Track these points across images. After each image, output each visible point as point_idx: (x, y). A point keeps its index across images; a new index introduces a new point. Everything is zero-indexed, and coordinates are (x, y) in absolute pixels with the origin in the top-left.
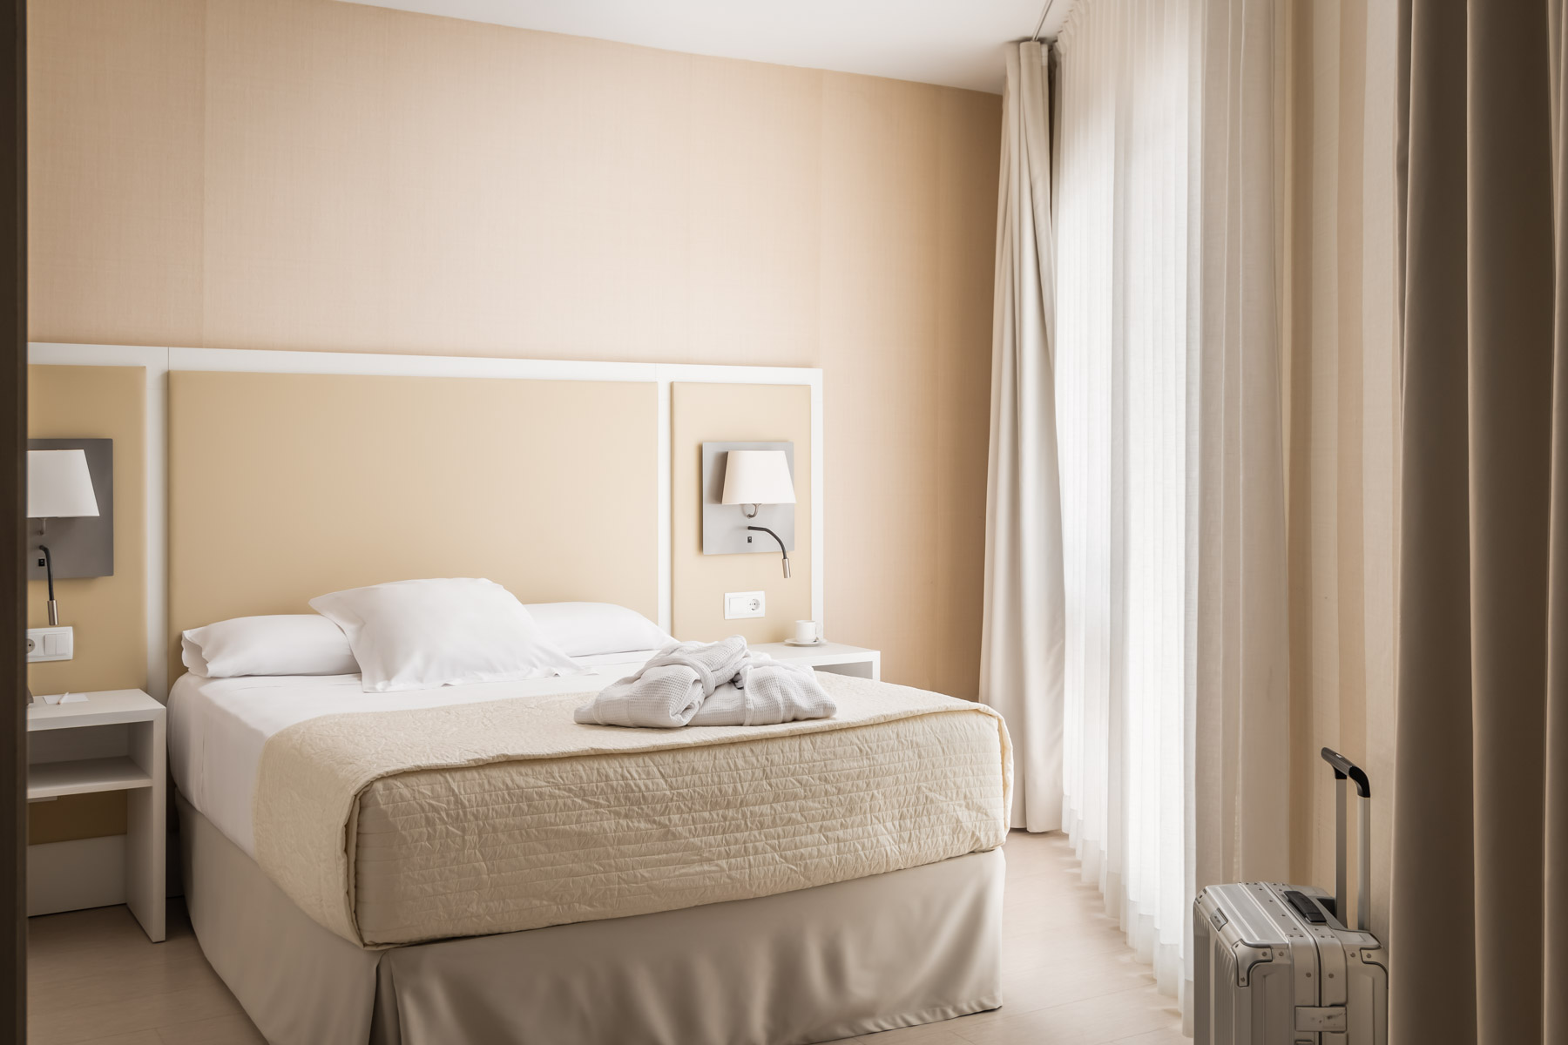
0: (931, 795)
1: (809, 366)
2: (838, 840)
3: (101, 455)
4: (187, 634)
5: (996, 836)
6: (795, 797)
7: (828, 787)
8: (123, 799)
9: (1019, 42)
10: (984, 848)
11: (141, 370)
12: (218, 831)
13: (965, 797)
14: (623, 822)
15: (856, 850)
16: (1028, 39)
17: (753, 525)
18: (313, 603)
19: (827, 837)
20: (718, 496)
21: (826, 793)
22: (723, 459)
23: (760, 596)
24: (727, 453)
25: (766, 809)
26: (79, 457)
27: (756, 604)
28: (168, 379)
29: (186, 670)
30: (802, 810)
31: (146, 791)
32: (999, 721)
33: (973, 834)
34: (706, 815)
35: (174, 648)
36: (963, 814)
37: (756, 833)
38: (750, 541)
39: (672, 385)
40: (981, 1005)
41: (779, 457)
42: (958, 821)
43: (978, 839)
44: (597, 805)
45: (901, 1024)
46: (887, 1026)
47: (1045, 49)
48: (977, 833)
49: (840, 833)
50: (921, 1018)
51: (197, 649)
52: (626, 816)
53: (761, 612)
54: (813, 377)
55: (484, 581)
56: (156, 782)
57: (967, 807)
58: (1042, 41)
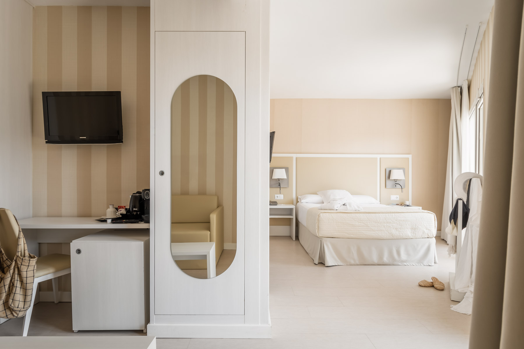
0: (418, 226)
1: (409, 154)
2: (399, 231)
3: (287, 169)
4: (299, 197)
5: (433, 235)
6: (391, 223)
7: (397, 222)
8: (290, 219)
9: (453, 88)
10: (430, 237)
11: (293, 157)
12: (302, 224)
13: (426, 227)
14: (359, 223)
15: (402, 233)
16: (456, 87)
17: (396, 183)
18: (317, 193)
19: (397, 230)
20: (389, 177)
21: (397, 223)
22: (390, 171)
23: (398, 196)
24: (391, 170)
25: (385, 224)
26: (284, 170)
27: (397, 198)
28: (296, 158)
29: (299, 202)
30: (392, 225)
31: (293, 218)
32: (434, 214)
33: (427, 234)
34: (374, 224)
35: (297, 199)
36: (425, 230)
37: (383, 228)
38: (396, 186)
39: (380, 158)
40: (428, 265)
41: (402, 171)
42: (424, 231)
43: (429, 235)
44: (355, 220)
45: (412, 265)
46: (409, 265)
47: (459, 88)
48: (428, 234)
49: (400, 230)
50: (416, 265)
51: (300, 199)
52: (360, 223)
53: (398, 199)
54: (410, 156)
55: (345, 190)
56: (294, 217)
57: (426, 229)
58: (459, 87)
